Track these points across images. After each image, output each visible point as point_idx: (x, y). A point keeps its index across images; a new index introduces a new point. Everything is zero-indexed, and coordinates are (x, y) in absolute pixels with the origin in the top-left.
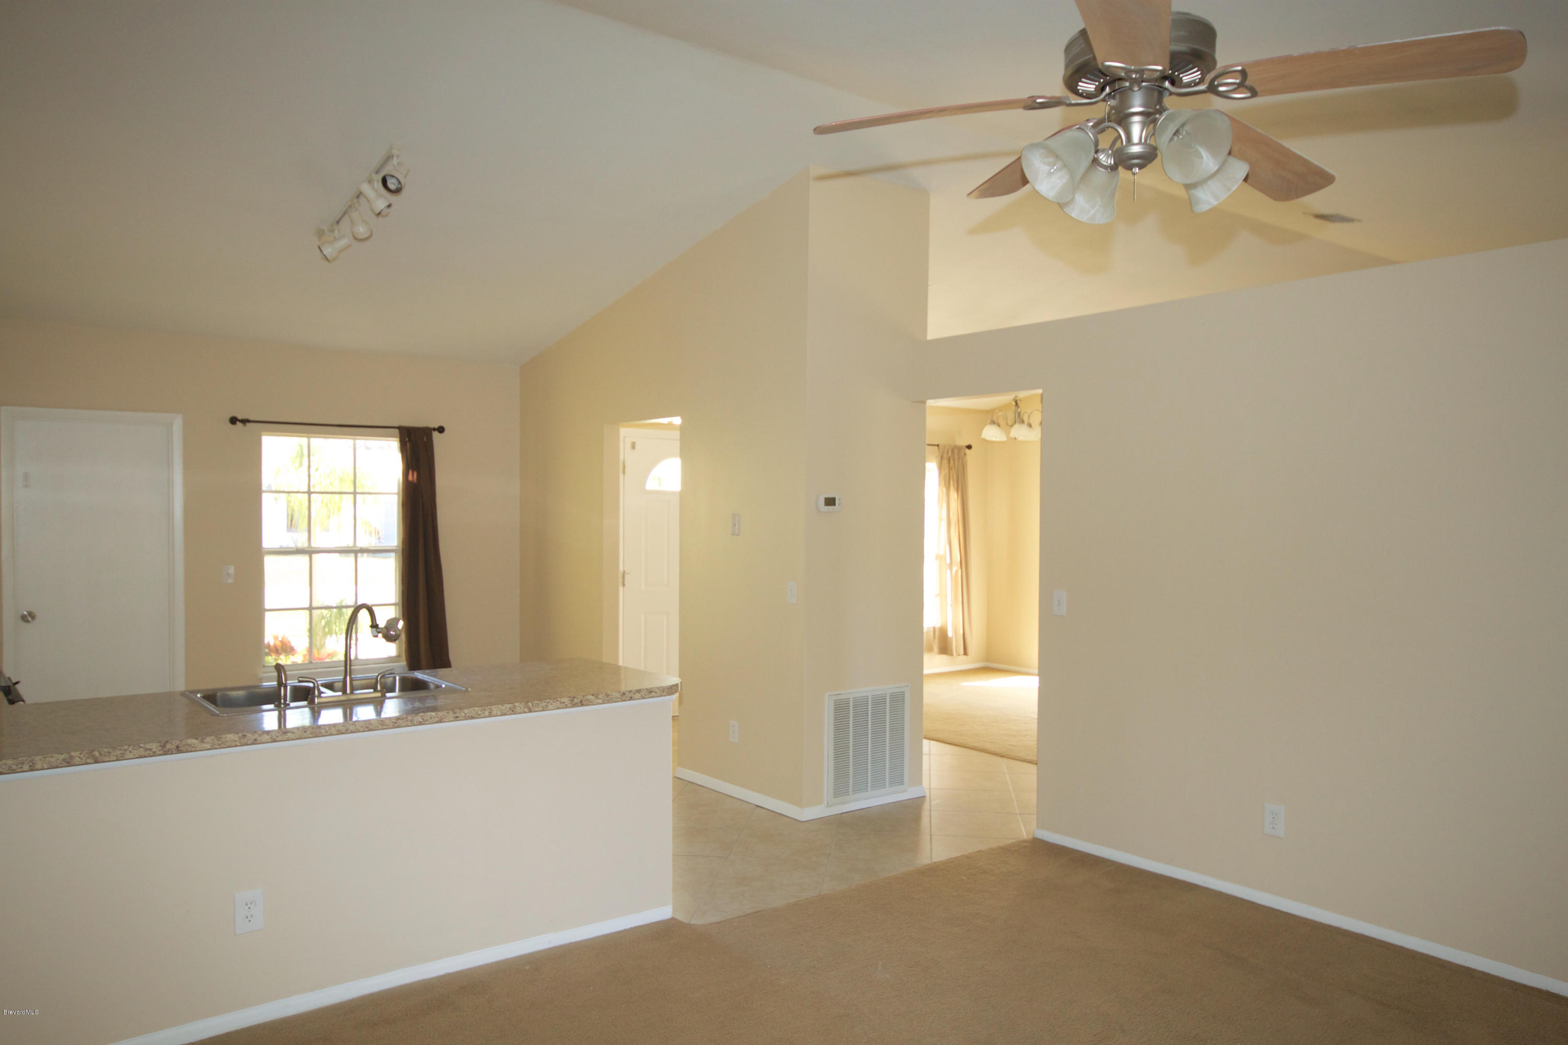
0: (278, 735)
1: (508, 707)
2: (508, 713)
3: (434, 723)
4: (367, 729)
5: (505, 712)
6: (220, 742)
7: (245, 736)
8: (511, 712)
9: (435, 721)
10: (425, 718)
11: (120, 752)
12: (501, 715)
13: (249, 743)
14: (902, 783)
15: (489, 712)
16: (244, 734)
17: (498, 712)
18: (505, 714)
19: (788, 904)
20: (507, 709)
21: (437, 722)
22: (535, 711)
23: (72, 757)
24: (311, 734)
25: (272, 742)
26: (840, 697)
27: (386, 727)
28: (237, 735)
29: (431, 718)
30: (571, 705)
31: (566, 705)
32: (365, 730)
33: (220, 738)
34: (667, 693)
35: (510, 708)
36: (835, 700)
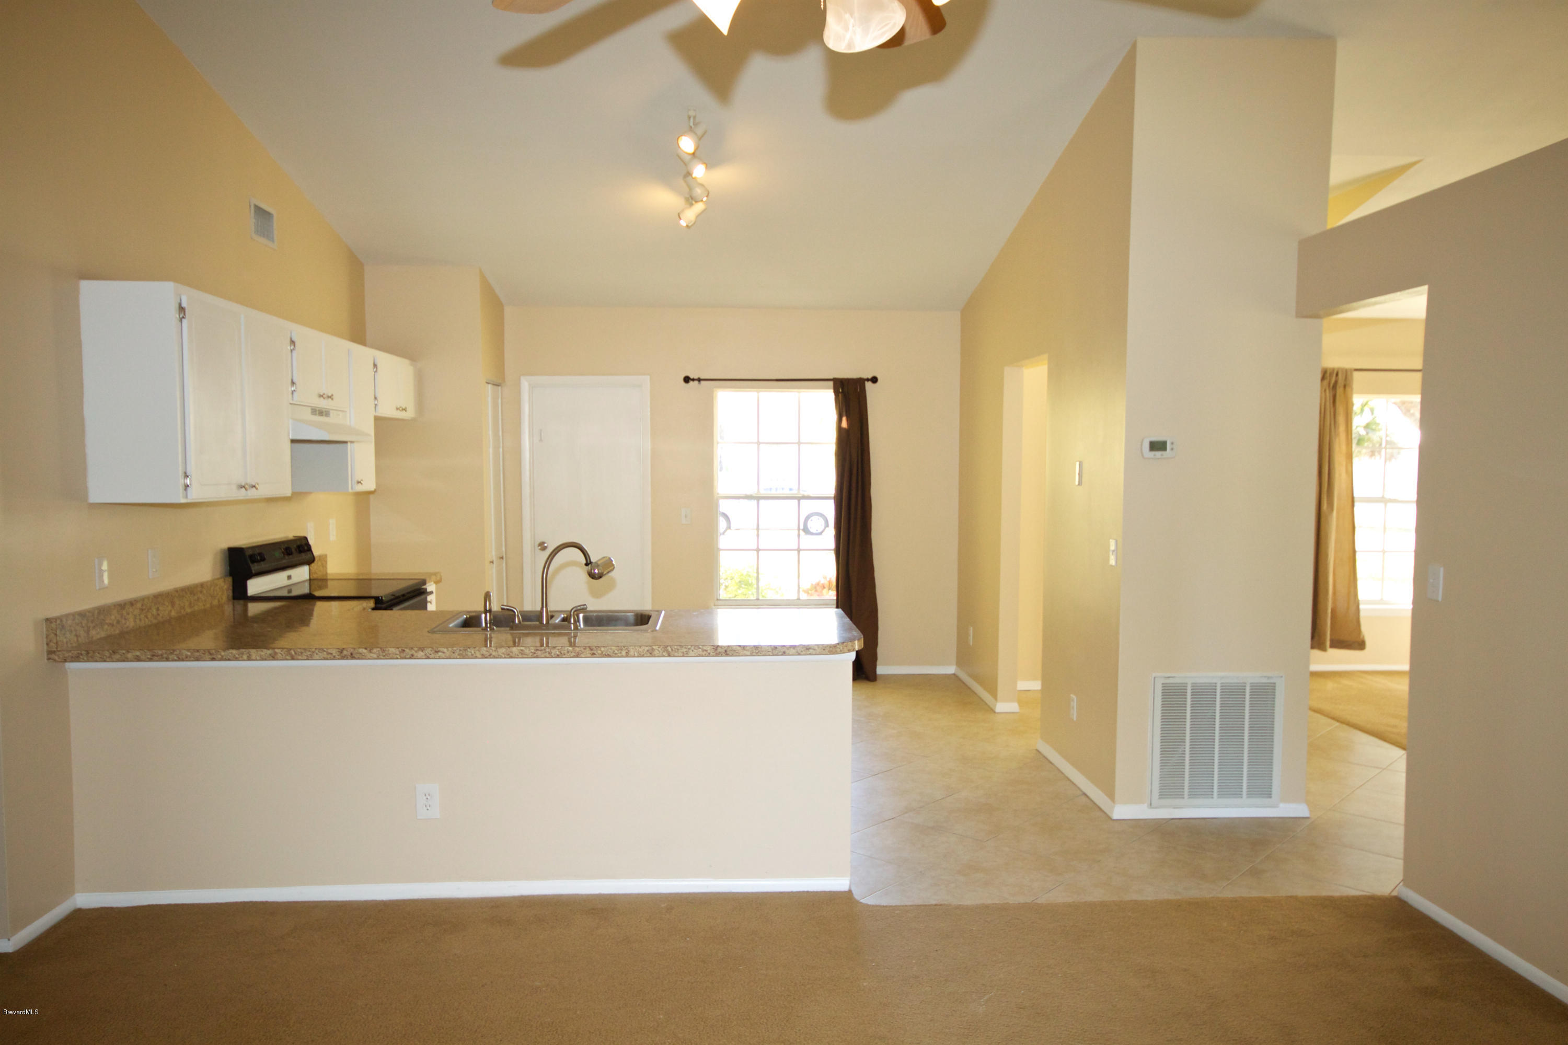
0: (431, 653)
1: (646, 650)
2: (645, 655)
3: (571, 657)
4: (508, 657)
5: (642, 654)
6: (384, 654)
7: (404, 651)
8: (649, 654)
9: (572, 656)
10: (562, 652)
11: (309, 653)
12: (638, 657)
13: (407, 657)
14: (1269, 795)
15: (627, 653)
16: (403, 649)
17: (636, 653)
18: (643, 656)
19: (1019, 904)
20: (645, 652)
21: (574, 657)
22: (674, 656)
23: (276, 653)
24: (458, 655)
25: (426, 658)
26: (1171, 681)
27: (526, 656)
28: (397, 650)
29: (568, 652)
30: (714, 654)
31: (709, 654)
32: (506, 657)
33: (384, 650)
34: (828, 652)
35: (648, 651)
36: (1163, 684)
